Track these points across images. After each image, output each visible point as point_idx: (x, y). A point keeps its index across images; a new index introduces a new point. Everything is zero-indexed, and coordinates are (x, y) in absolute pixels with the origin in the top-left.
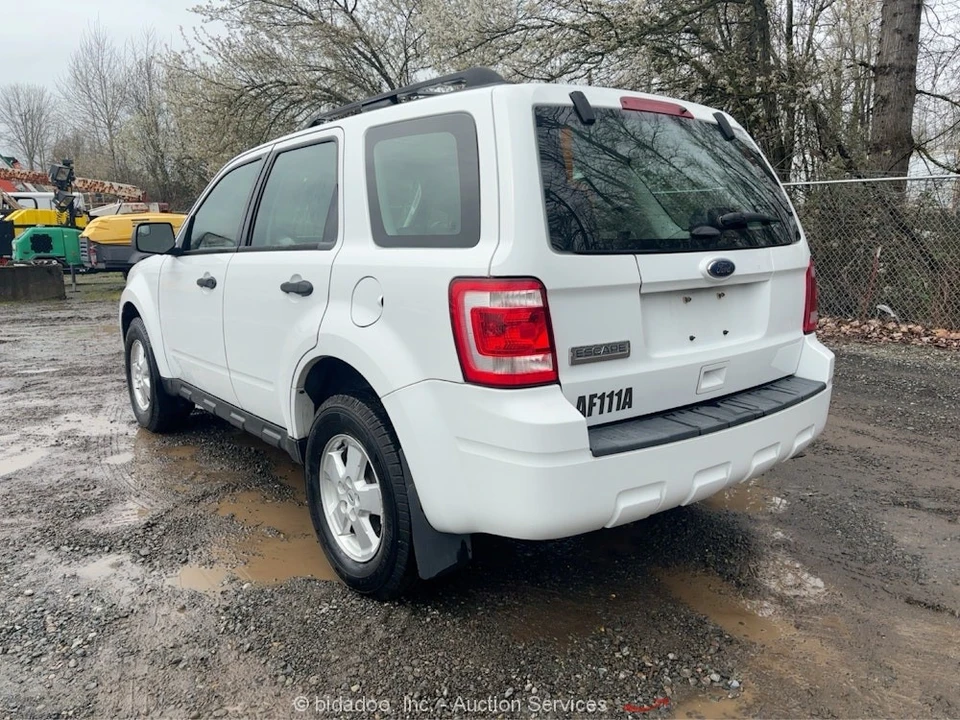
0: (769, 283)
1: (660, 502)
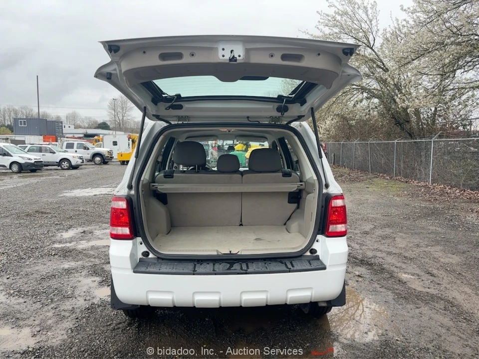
1: (173, 301)
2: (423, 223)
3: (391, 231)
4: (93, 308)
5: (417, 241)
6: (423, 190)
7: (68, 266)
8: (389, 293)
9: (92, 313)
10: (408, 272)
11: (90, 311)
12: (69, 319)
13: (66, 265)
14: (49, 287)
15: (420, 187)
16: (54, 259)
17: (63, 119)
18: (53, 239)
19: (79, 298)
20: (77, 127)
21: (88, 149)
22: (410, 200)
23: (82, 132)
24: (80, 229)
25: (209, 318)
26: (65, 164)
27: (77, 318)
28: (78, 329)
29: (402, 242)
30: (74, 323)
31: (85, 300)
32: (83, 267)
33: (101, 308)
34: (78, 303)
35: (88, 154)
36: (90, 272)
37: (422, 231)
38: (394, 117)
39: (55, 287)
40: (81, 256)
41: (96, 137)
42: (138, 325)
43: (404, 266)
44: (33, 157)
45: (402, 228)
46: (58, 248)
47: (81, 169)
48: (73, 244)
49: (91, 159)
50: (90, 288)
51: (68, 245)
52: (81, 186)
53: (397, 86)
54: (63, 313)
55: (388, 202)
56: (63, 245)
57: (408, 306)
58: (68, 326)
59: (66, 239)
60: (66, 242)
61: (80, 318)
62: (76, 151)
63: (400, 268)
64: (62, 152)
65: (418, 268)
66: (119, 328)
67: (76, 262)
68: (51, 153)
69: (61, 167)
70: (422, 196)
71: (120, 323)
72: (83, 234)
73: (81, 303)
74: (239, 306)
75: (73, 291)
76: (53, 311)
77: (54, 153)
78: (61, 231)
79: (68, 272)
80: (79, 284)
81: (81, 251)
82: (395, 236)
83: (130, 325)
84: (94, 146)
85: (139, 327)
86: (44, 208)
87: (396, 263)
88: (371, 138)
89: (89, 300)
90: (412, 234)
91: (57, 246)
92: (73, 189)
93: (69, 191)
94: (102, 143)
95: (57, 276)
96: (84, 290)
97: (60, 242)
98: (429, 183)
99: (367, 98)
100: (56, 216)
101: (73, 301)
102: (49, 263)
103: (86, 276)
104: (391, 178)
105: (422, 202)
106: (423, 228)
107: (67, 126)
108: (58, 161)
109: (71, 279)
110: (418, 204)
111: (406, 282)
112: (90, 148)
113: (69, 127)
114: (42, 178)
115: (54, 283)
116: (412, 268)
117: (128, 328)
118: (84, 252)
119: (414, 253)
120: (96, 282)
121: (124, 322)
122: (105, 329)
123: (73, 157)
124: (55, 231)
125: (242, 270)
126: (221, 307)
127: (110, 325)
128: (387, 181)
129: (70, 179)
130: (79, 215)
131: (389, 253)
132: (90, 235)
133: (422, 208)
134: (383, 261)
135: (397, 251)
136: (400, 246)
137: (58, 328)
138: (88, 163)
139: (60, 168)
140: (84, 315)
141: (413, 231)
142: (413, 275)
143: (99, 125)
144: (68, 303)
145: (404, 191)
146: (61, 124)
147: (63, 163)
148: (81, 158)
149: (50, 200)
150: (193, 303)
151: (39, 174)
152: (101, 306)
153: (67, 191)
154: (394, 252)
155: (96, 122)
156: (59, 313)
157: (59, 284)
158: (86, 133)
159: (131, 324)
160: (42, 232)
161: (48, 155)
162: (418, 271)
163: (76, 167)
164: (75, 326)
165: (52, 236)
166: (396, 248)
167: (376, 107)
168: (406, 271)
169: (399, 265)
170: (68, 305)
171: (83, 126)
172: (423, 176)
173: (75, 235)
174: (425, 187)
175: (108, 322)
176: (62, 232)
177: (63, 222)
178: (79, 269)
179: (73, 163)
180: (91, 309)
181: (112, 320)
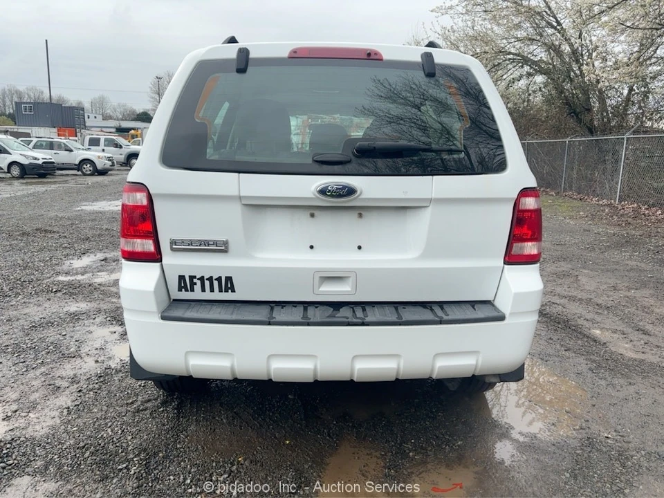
0: (429, 210)
1: (232, 369)
2: (616, 255)
3: (570, 266)
4: (107, 375)
5: (612, 281)
6: (607, 210)
7: (76, 309)
8: (582, 360)
9: (104, 382)
10: (606, 327)
11: (102, 379)
12: (67, 392)
13: (73, 307)
14: (42, 340)
15: (602, 206)
16: (55, 299)
17: (87, 106)
18: (58, 268)
19: (87, 359)
20: (106, 117)
21: (121, 147)
22: (591, 224)
23: (113, 126)
24: (100, 256)
25: (295, 396)
26: (88, 167)
27: (80, 391)
28: (80, 408)
29: (589, 282)
30: (74, 398)
31: (97, 362)
32: (99, 311)
33: (121, 375)
34: (85, 366)
35: (121, 154)
36: (109, 319)
37: (617, 267)
38: (567, 103)
39: (51, 339)
40: (96, 294)
41: (132, 132)
42: (178, 405)
43: (598, 318)
44: (42, 156)
45: (585, 262)
46: (63, 282)
47: (111, 175)
48: (86, 276)
49: (126, 162)
50: (106, 342)
51: (79, 277)
52: (108, 197)
53: (576, 55)
54: (58, 383)
55: (557, 226)
56: (72, 278)
57: (616, 381)
58: (64, 404)
59: (77, 269)
60: (77, 274)
61: (84, 391)
62: (103, 150)
63: (592, 320)
64: (83, 149)
65: (621, 322)
66: (146, 409)
67: (89, 304)
68: (66, 150)
69: (82, 172)
70: (606, 219)
71: (149, 401)
72: (103, 262)
73: (88, 366)
74: (349, 380)
75: (79, 347)
76: (43, 379)
77: (71, 151)
78: (71, 257)
79: (75, 317)
80: (90, 336)
81: (98, 286)
82: (577, 273)
83: (164, 403)
84: (129, 144)
85: (179, 408)
86: (50, 226)
87: (584, 313)
88: (530, 135)
89: (103, 362)
90: (602, 271)
91: (61, 278)
92: (96, 200)
93: (90, 203)
94: (140, 139)
95: (55, 323)
96: (97, 346)
97: (67, 273)
98: (615, 201)
99: (529, 75)
100: (65, 237)
101: (77, 362)
102: (47, 305)
103: (102, 324)
104: (557, 194)
105: (608, 227)
106: (618, 263)
107: (92, 116)
108: (77, 162)
109: (78, 328)
110: (605, 230)
111: (605, 343)
112: (123, 146)
113: (95, 117)
114: (53, 186)
115: (51, 335)
116: (611, 321)
117: (162, 409)
118: (102, 288)
119: (611, 299)
120: (117, 333)
121: (156, 399)
122: (123, 409)
123: (99, 157)
124: (62, 257)
125: (357, 318)
126: (316, 381)
127: (132, 403)
128: (552, 198)
129: (93, 187)
130: (100, 235)
131: (572, 299)
132: (114, 264)
133: (610, 236)
134: (564, 310)
135: (585, 296)
136: (588, 288)
137: (48, 407)
138: (122, 168)
139: (80, 173)
140: (91, 386)
141: (603, 268)
142: (615, 332)
143: (138, 115)
144: (68, 366)
145: (579, 211)
146: (82, 112)
147: (85, 166)
148: (109, 159)
149: (60, 215)
150: (269, 374)
151: (49, 180)
152: (121, 371)
153: (87, 203)
154: (579, 297)
155: (133, 112)
156: (52, 382)
157: (58, 336)
158: (120, 126)
159: (167, 402)
160: (42, 259)
161: (63, 153)
162: (622, 327)
163: (103, 173)
164: (77, 403)
165: (56, 264)
166: (582, 290)
167: (540, 90)
168: (602, 326)
169: (589, 316)
170: (68, 369)
171: (115, 117)
172: (607, 191)
173: (90, 263)
174: (610, 205)
175: (130, 397)
176: (72, 259)
177: (76, 245)
178: (91, 313)
179: (99, 166)
180: (104, 376)
181: (137, 395)
